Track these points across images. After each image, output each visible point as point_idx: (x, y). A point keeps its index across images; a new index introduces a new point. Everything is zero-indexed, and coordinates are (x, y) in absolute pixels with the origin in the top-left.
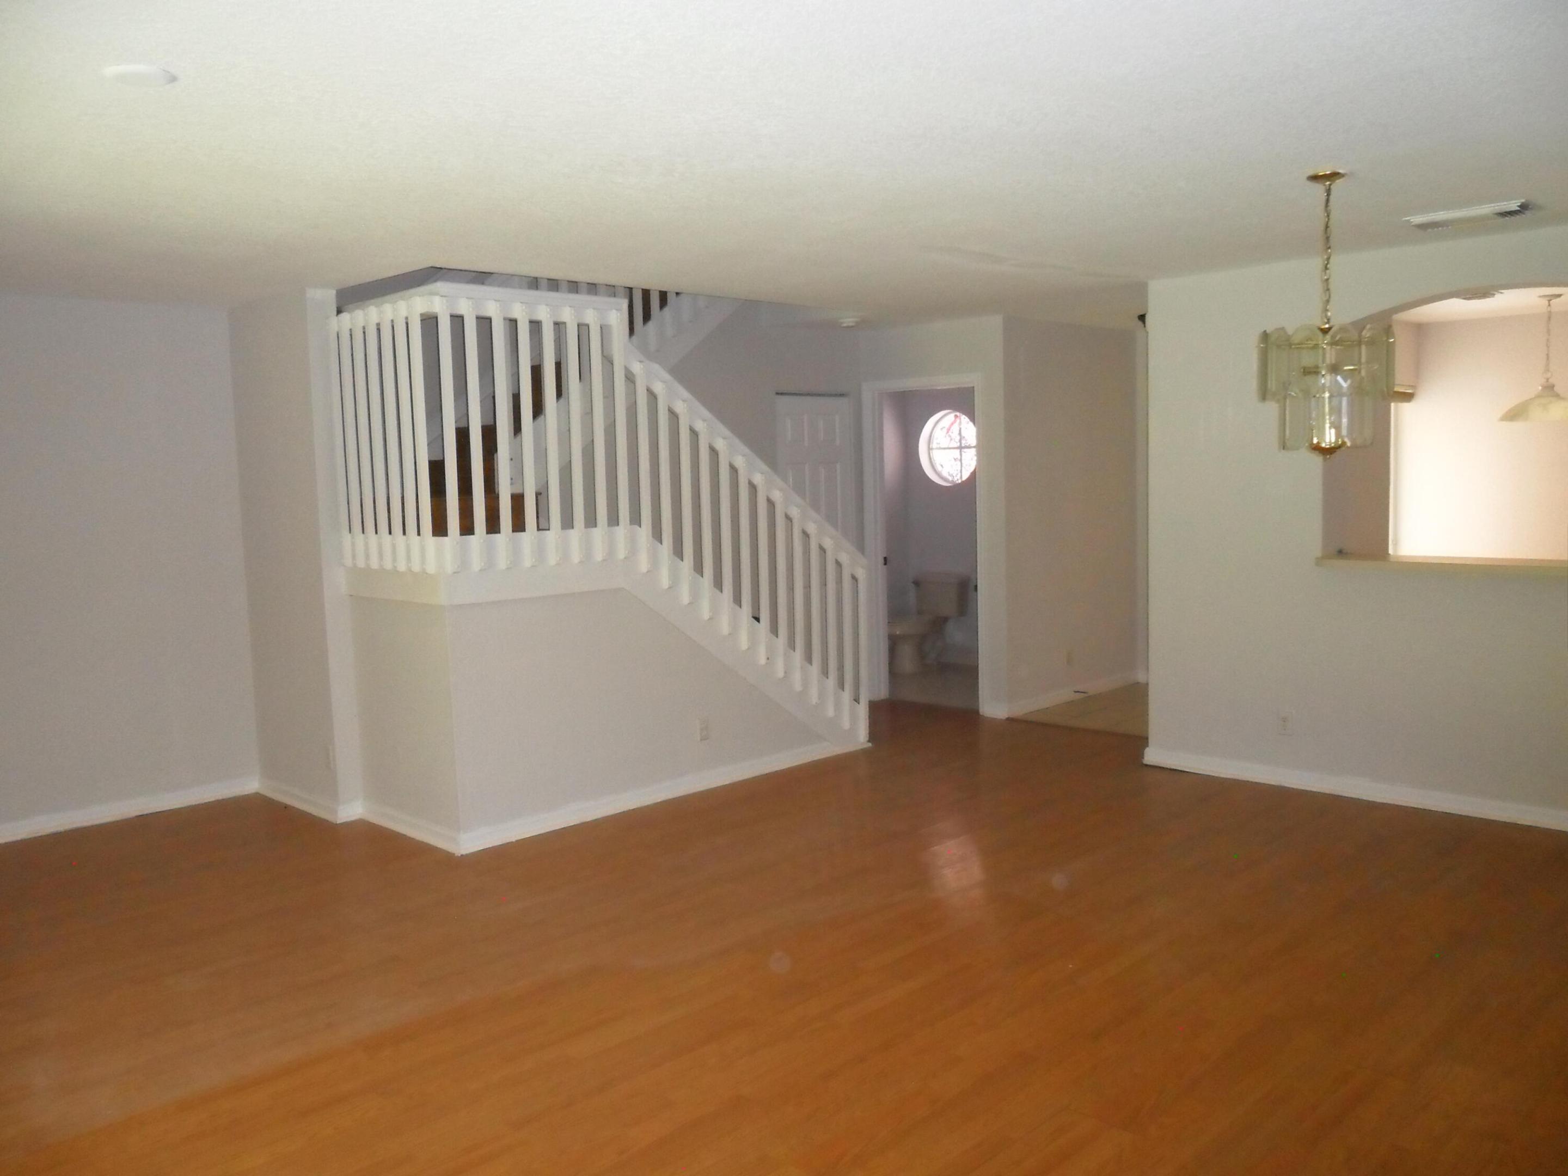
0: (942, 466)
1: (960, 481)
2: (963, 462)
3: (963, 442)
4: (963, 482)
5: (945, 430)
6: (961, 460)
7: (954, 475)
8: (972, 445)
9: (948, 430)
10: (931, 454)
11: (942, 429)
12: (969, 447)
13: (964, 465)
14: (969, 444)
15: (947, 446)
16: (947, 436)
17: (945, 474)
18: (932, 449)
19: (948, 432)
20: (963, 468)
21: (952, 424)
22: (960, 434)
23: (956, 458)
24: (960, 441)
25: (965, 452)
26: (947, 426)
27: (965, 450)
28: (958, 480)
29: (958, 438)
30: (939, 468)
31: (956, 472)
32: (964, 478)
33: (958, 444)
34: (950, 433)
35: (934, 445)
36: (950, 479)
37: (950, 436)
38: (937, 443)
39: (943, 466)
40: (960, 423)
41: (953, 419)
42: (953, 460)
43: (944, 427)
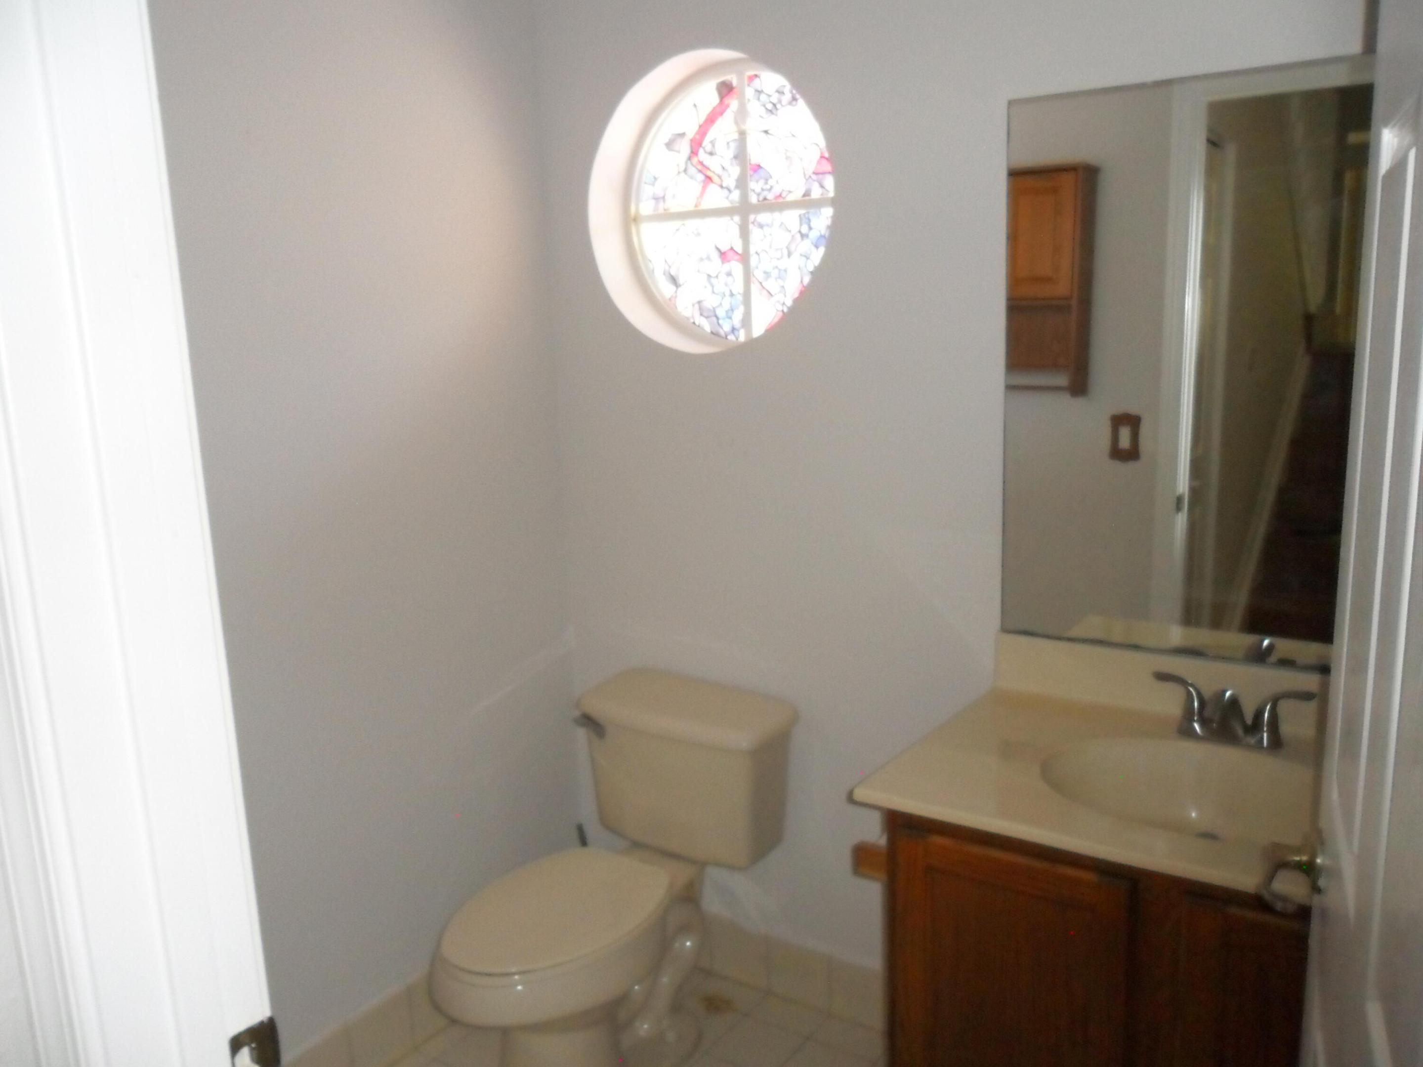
0: (674, 280)
1: (742, 338)
2: (753, 261)
3: (755, 185)
4: (752, 344)
5: (684, 147)
6: (744, 258)
7: (721, 313)
8: (790, 198)
9: (696, 145)
10: (635, 239)
11: (669, 145)
12: (779, 205)
13: (758, 274)
14: (777, 190)
15: (691, 208)
16: (692, 170)
17: (685, 308)
18: (636, 220)
19: (694, 153)
20: (754, 288)
21: (711, 119)
22: (741, 156)
23: (724, 248)
24: (742, 183)
25: (761, 226)
26: (691, 131)
27: (763, 217)
28: (733, 330)
29: (735, 171)
30: (665, 289)
31: (727, 303)
32: (758, 330)
33: (736, 195)
34: (702, 155)
35: (646, 207)
36: (706, 325)
37: (703, 168)
38: (656, 199)
39: (681, 281)
40: (742, 114)
41: (713, 99)
42: (715, 256)
43: (683, 135)
